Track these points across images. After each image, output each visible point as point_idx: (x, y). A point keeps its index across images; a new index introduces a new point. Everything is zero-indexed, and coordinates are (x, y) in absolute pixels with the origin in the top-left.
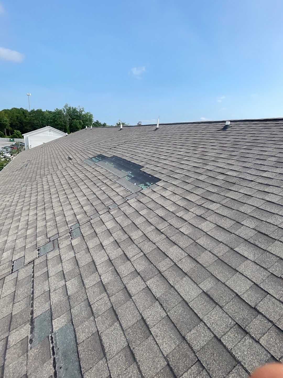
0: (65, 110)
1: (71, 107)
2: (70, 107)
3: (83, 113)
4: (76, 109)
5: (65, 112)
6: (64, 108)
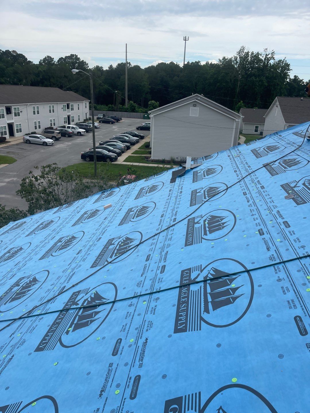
0: (238, 59)
1: (250, 54)
2: (248, 53)
3: (272, 62)
4: (259, 56)
5: (237, 62)
6: (238, 56)
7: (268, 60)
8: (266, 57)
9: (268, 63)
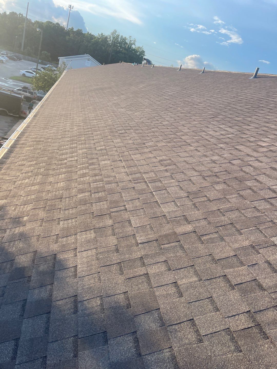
2: (119, 35)
4: (126, 40)
5: (111, 40)
6: (111, 35)
7: (132, 44)
8: (130, 42)
9: (131, 46)
